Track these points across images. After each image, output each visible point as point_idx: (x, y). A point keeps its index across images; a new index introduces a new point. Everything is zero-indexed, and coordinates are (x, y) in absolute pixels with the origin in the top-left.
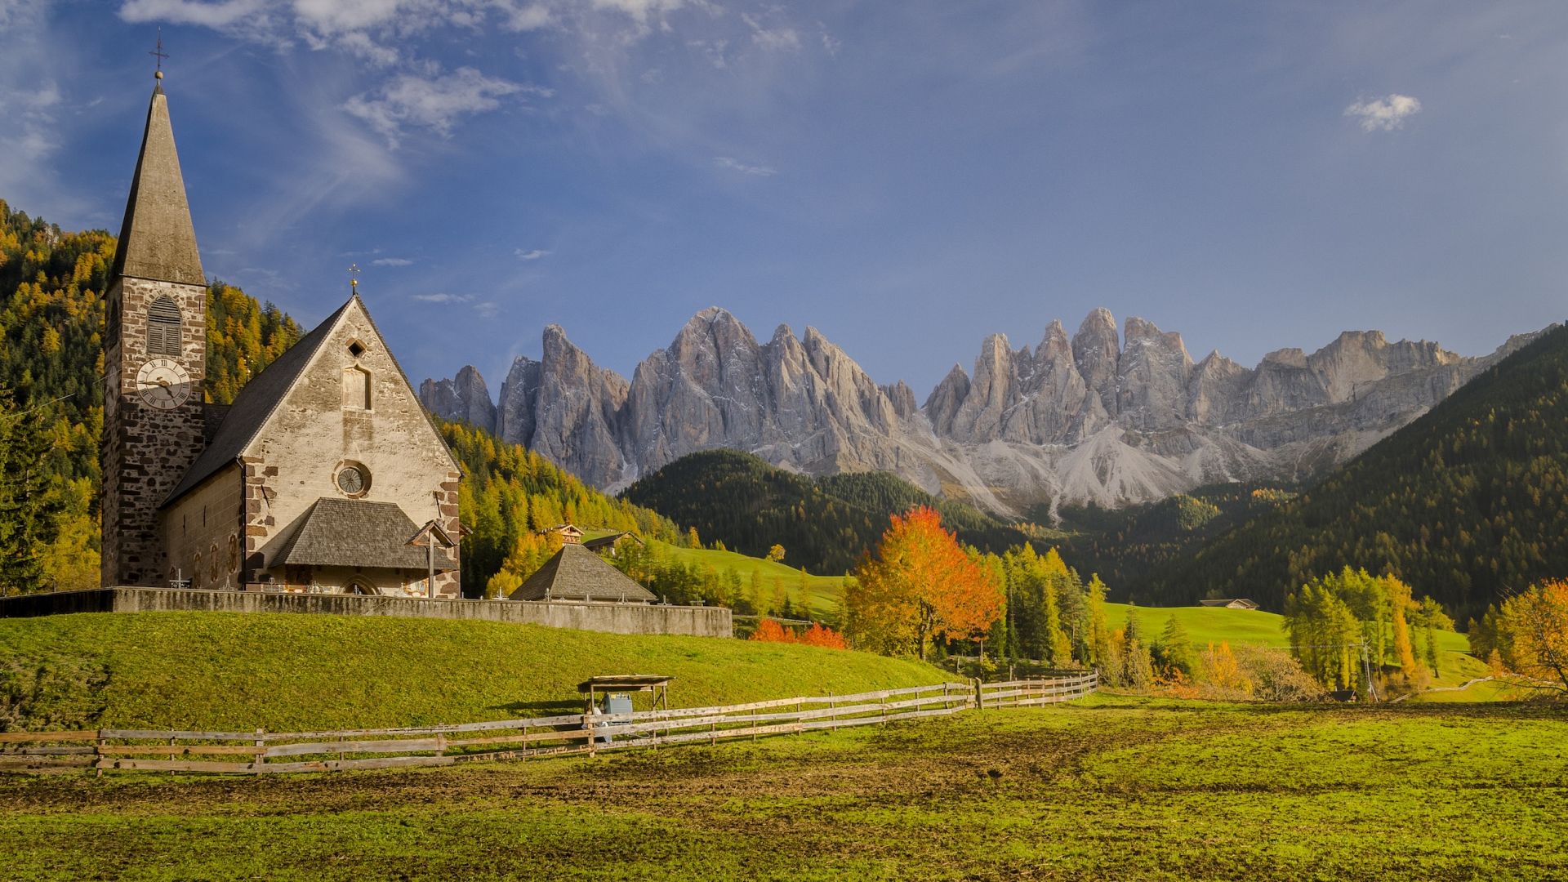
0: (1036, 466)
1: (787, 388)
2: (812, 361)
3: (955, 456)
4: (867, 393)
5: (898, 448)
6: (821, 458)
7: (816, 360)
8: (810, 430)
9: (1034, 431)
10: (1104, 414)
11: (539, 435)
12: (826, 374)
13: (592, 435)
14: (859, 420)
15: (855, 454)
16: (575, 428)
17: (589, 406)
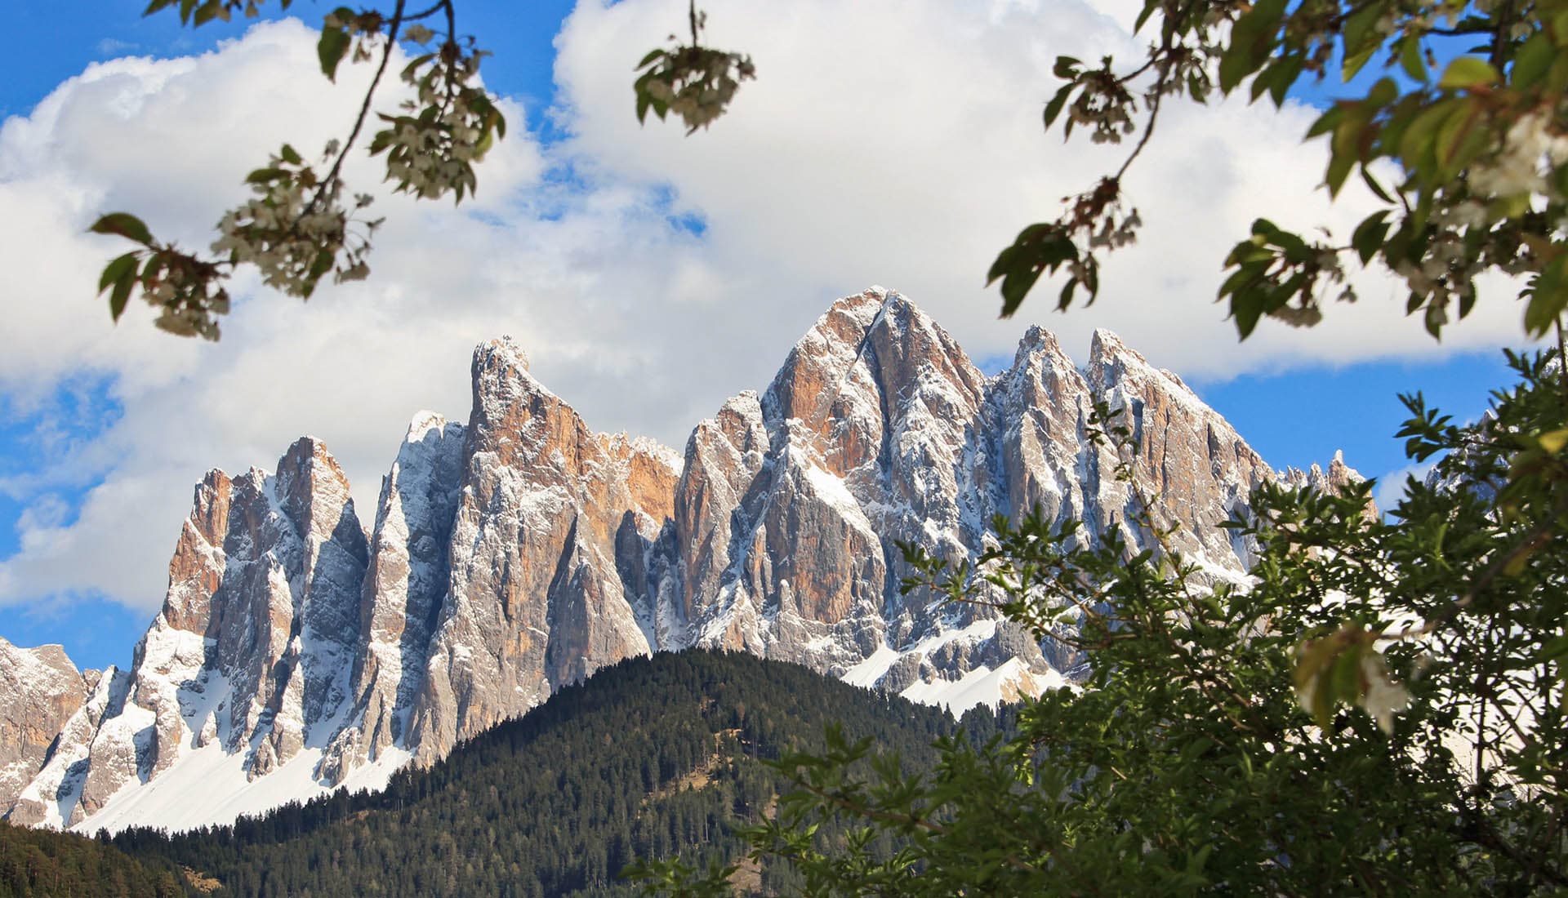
11: (455, 603)
13: (581, 603)
16: (539, 586)
17: (573, 532)
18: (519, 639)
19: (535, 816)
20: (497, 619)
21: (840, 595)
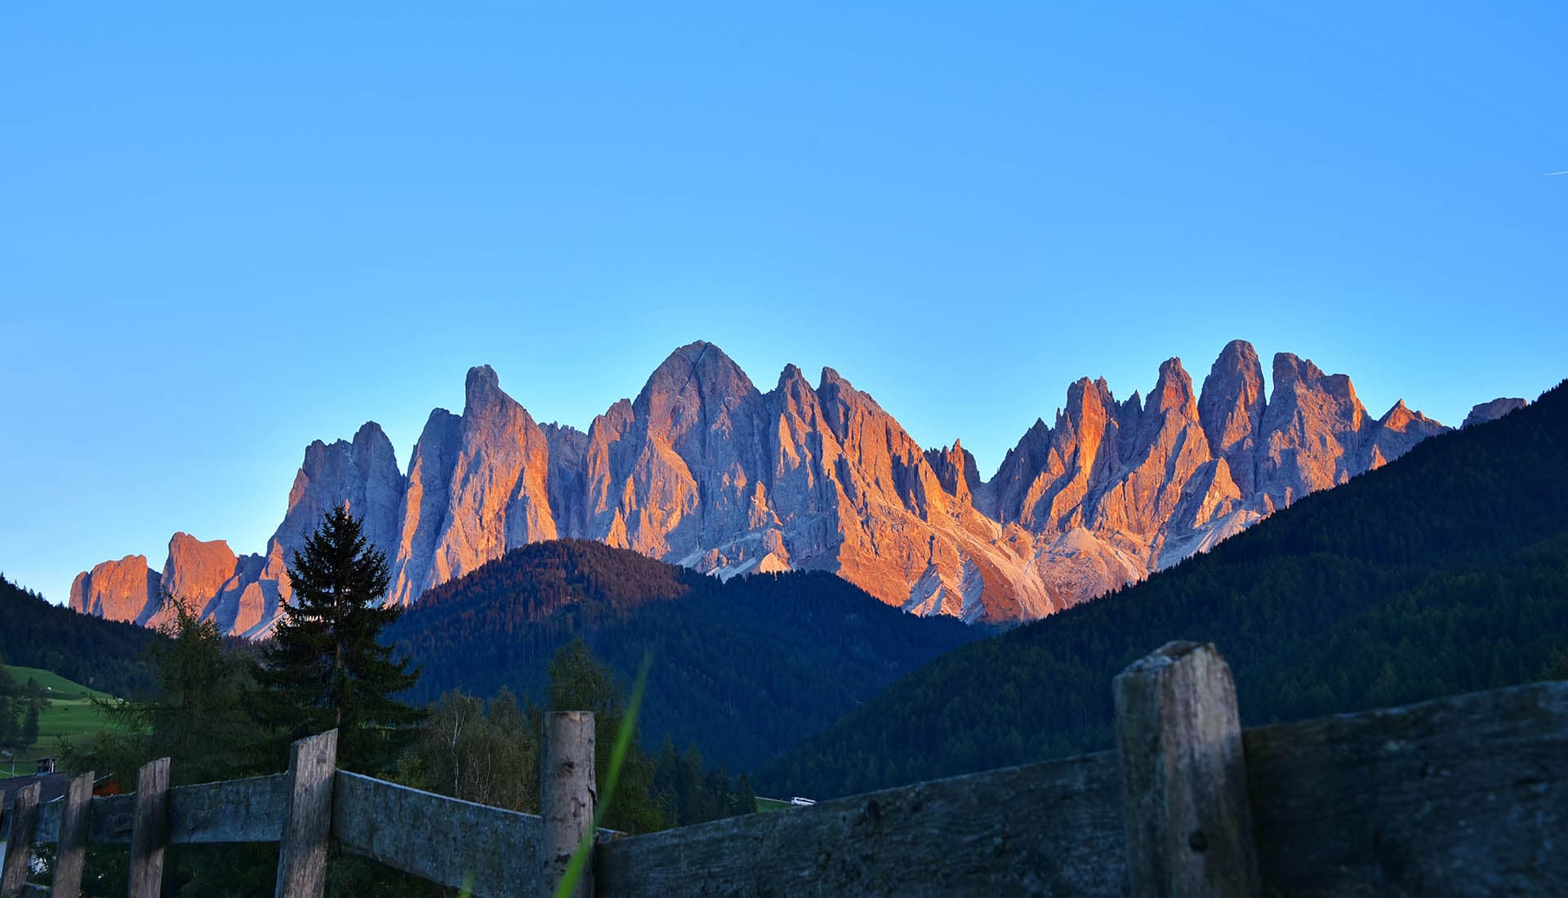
0: (1126, 564)
1: (785, 454)
2: (827, 417)
3: (1018, 551)
4: (904, 460)
5: (932, 538)
6: (822, 550)
7: (831, 413)
8: (812, 511)
9: (1133, 515)
10: (1234, 492)
11: (452, 519)
12: (842, 433)
13: (524, 519)
14: (884, 499)
15: (869, 546)
16: (500, 509)
17: (521, 478)
18: (488, 540)
19: (459, 631)
20: (476, 527)
21: (675, 517)
